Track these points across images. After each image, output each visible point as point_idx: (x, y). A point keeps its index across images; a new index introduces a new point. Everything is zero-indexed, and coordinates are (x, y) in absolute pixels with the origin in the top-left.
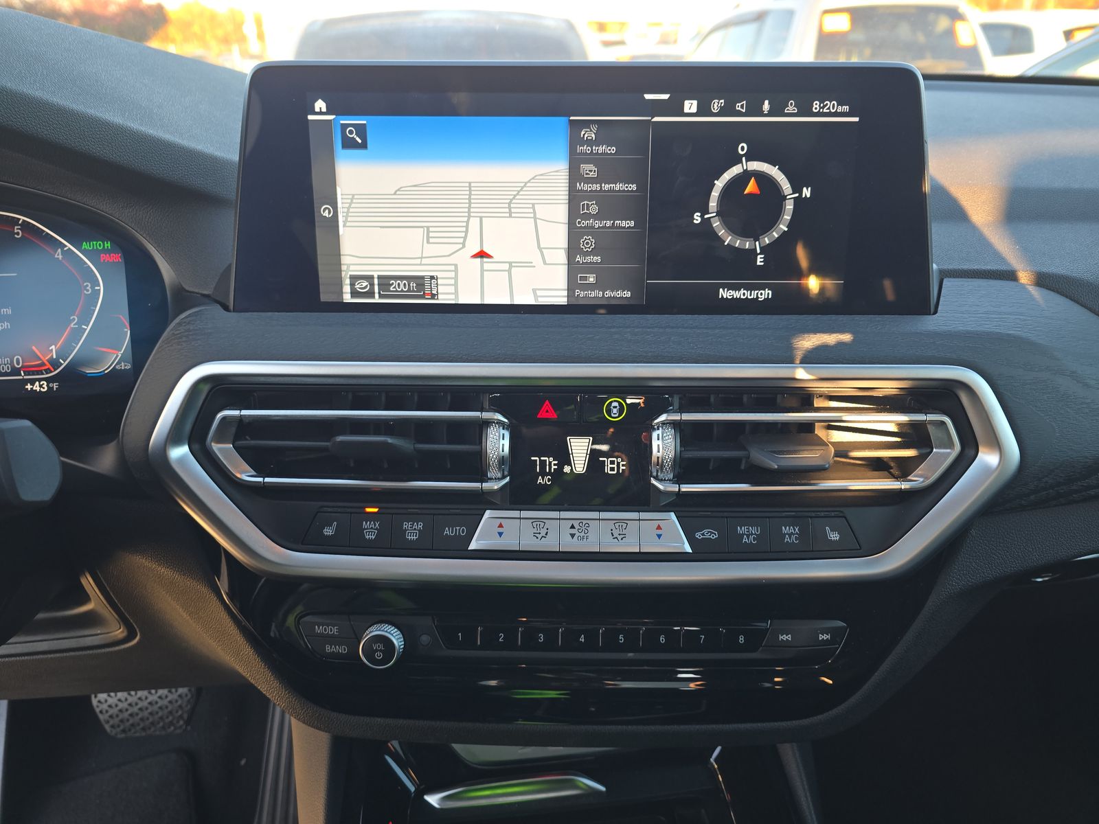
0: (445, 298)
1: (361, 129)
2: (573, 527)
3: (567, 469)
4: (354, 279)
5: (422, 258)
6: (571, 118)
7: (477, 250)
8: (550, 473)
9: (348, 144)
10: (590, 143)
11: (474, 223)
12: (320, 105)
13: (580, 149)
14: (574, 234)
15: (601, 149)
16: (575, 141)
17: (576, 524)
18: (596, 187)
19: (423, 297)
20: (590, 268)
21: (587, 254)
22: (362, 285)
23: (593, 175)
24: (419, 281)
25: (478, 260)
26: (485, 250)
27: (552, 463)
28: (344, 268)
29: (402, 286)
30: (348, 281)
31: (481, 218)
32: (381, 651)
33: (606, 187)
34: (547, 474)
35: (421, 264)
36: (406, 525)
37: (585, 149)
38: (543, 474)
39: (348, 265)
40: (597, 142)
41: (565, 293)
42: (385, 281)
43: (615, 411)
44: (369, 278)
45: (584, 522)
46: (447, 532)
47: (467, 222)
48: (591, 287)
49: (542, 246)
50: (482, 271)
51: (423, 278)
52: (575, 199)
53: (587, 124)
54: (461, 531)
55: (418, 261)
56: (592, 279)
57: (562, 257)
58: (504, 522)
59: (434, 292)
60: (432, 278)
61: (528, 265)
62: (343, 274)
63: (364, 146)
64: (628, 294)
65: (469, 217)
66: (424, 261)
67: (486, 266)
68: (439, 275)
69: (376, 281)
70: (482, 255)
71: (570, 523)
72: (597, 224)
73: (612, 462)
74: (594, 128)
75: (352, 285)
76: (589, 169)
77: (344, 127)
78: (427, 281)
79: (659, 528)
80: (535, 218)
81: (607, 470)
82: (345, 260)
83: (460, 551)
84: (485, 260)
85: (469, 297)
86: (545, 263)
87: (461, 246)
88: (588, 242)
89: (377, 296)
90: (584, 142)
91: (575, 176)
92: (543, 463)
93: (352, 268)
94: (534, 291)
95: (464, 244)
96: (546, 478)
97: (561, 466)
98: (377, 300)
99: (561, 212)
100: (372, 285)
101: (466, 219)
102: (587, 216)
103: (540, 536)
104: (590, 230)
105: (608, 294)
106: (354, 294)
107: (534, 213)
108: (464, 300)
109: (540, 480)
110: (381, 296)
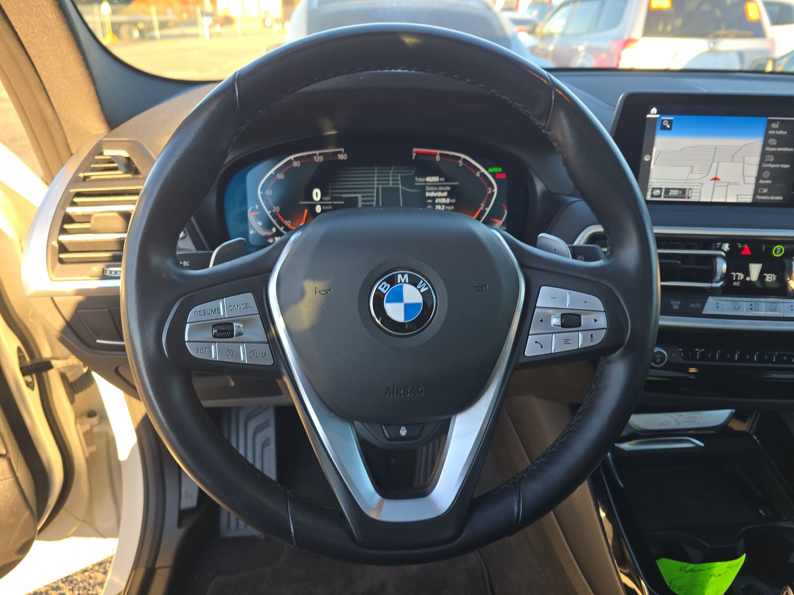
0: (694, 198)
1: (670, 122)
2: (751, 305)
3: (748, 279)
4: (653, 189)
5: (687, 180)
6: (770, 118)
7: (713, 176)
8: (740, 280)
9: (663, 128)
10: (775, 129)
11: (715, 164)
12: (654, 110)
13: (770, 132)
14: (761, 170)
15: (781, 132)
16: (769, 128)
17: (753, 303)
18: (774, 149)
19: (684, 198)
20: (765, 186)
21: (766, 179)
22: (657, 192)
23: (775, 143)
24: (683, 191)
25: (713, 181)
26: (718, 177)
27: (741, 276)
28: (649, 184)
29: (675, 193)
30: (650, 190)
31: (718, 162)
32: (659, 358)
33: (779, 149)
34: (738, 281)
35: (686, 183)
36: (672, 302)
37: (772, 132)
38: (736, 280)
39: (652, 183)
40: (779, 129)
41: (752, 197)
42: (667, 191)
43: (778, 252)
44: (661, 189)
45: (757, 303)
46: (692, 305)
47: (712, 164)
48: (765, 194)
49: (745, 175)
50: (714, 186)
51: (685, 189)
52: (764, 154)
53: (775, 121)
54: (698, 305)
55: (685, 181)
56: (765, 191)
57: (753, 180)
58: (719, 302)
59: (690, 195)
60: (690, 189)
61: (737, 184)
62: (649, 187)
63: (670, 129)
64: (781, 198)
65: (713, 162)
66: (688, 181)
67: (716, 184)
68: (694, 188)
69: (663, 190)
70: (715, 179)
71: (750, 303)
72: (773, 166)
73: (770, 276)
74: (778, 123)
75: (652, 192)
76: (772, 141)
77: (663, 120)
78: (687, 191)
79: (792, 306)
80: (744, 163)
81: (767, 280)
82: (651, 180)
83: (698, 314)
84: (717, 181)
85: (705, 198)
86: (745, 183)
87: (706, 174)
88: (766, 174)
89: (662, 197)
90: (772, 129)
91: (765, 144)
92: (737, 276)
93: (653, 184)
94: (737, 196)
95: (708, 174)
96: (738, 283)
97: (745, 277)
98: (662, 199)
99: (756, 160)
100: (661, 192)
101: (711, 162)
102: (768, 163)
103: (736, 309)
104: (768, 169)
105: (772, 198)
106: (652, 196)
107: (744, 160)
108: (703, 200)
109: (735, 284)
110: (665, 197)
